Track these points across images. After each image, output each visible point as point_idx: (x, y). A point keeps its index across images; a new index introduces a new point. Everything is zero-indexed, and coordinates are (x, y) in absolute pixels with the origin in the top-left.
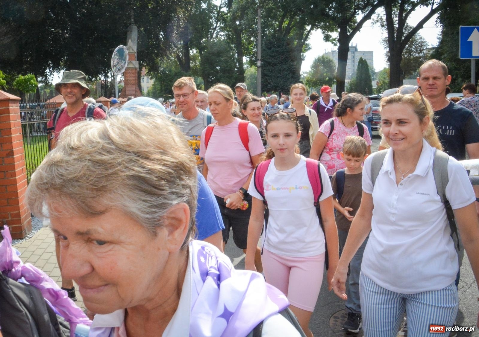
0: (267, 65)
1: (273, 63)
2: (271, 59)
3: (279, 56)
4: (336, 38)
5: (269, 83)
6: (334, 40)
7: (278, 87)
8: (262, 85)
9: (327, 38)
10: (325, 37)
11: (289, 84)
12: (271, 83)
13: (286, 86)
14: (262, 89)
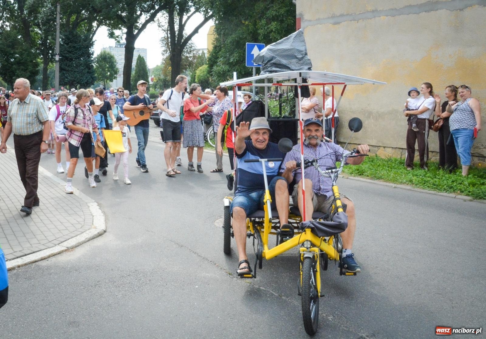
0: (65, 60)
1: (70, 58)
2: (69, 54)
3: (75, 52)
4: (119, 36)
5: (67, 78)
6: (117, 37)
7: (75, 81)
8: (59, 79)
9: (112, 35)
10: (109, 34)
11: (84, 79)
12: (68, 77)
13: (83, 81)
14: (60, 83)
